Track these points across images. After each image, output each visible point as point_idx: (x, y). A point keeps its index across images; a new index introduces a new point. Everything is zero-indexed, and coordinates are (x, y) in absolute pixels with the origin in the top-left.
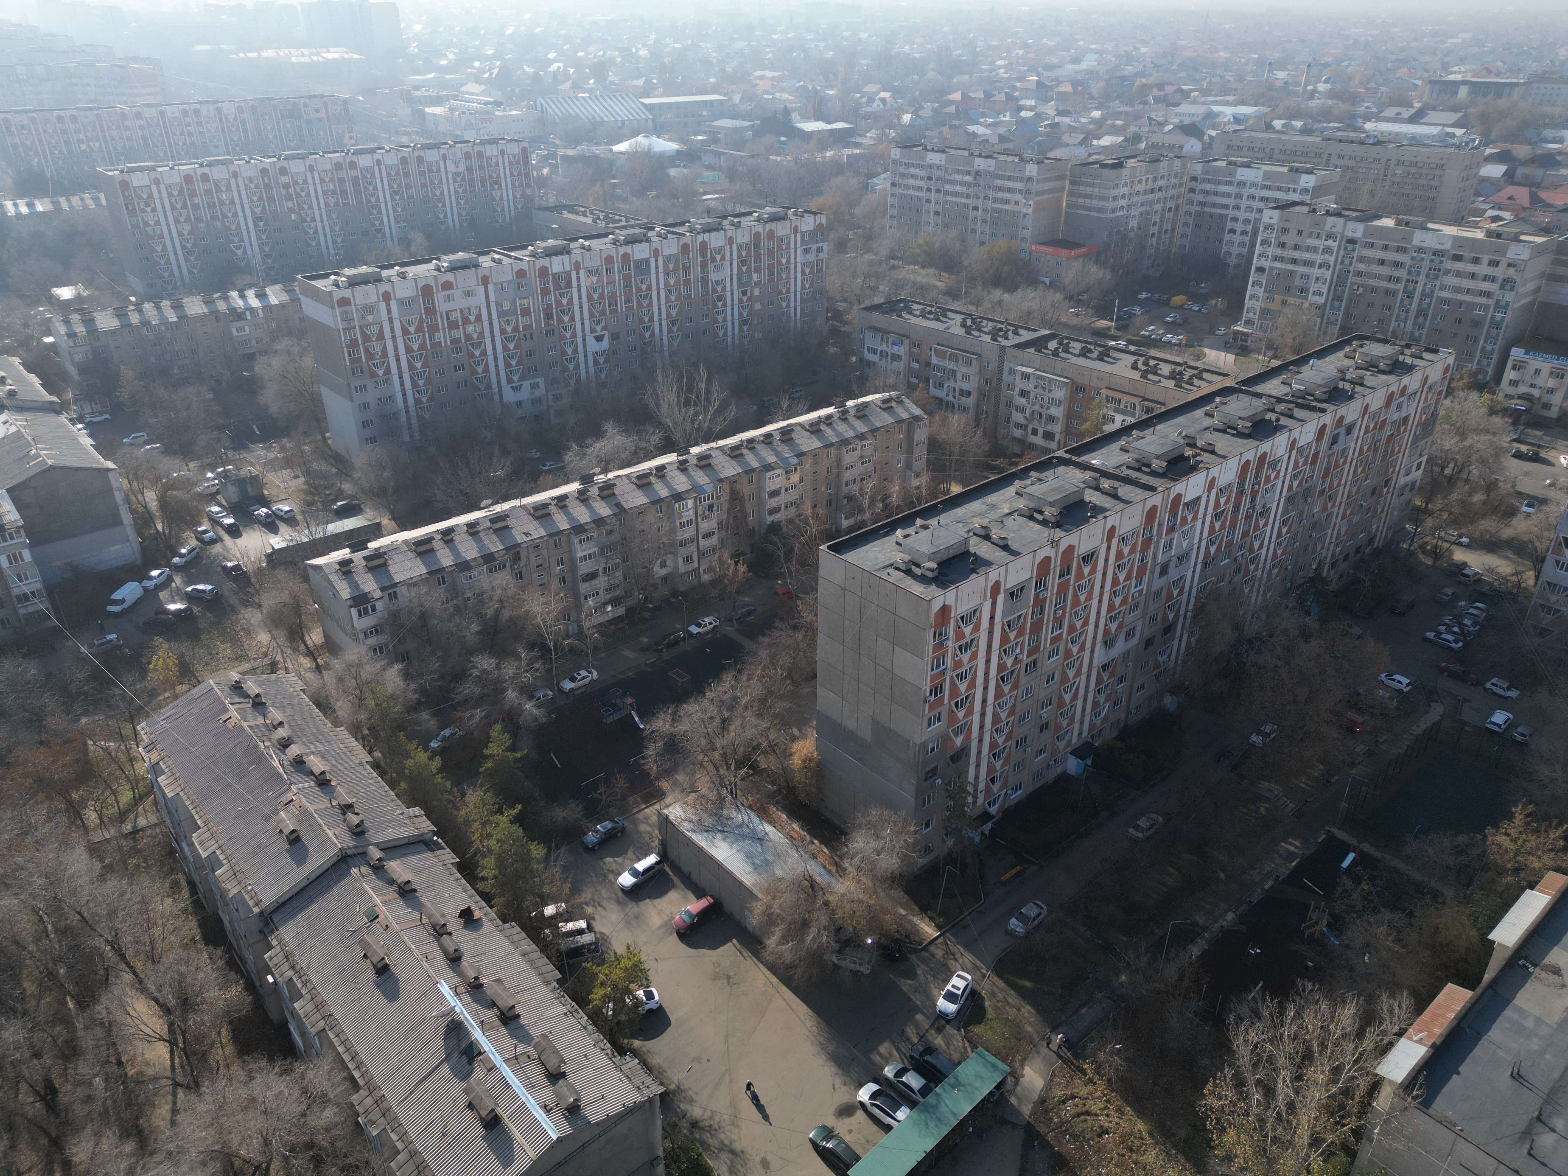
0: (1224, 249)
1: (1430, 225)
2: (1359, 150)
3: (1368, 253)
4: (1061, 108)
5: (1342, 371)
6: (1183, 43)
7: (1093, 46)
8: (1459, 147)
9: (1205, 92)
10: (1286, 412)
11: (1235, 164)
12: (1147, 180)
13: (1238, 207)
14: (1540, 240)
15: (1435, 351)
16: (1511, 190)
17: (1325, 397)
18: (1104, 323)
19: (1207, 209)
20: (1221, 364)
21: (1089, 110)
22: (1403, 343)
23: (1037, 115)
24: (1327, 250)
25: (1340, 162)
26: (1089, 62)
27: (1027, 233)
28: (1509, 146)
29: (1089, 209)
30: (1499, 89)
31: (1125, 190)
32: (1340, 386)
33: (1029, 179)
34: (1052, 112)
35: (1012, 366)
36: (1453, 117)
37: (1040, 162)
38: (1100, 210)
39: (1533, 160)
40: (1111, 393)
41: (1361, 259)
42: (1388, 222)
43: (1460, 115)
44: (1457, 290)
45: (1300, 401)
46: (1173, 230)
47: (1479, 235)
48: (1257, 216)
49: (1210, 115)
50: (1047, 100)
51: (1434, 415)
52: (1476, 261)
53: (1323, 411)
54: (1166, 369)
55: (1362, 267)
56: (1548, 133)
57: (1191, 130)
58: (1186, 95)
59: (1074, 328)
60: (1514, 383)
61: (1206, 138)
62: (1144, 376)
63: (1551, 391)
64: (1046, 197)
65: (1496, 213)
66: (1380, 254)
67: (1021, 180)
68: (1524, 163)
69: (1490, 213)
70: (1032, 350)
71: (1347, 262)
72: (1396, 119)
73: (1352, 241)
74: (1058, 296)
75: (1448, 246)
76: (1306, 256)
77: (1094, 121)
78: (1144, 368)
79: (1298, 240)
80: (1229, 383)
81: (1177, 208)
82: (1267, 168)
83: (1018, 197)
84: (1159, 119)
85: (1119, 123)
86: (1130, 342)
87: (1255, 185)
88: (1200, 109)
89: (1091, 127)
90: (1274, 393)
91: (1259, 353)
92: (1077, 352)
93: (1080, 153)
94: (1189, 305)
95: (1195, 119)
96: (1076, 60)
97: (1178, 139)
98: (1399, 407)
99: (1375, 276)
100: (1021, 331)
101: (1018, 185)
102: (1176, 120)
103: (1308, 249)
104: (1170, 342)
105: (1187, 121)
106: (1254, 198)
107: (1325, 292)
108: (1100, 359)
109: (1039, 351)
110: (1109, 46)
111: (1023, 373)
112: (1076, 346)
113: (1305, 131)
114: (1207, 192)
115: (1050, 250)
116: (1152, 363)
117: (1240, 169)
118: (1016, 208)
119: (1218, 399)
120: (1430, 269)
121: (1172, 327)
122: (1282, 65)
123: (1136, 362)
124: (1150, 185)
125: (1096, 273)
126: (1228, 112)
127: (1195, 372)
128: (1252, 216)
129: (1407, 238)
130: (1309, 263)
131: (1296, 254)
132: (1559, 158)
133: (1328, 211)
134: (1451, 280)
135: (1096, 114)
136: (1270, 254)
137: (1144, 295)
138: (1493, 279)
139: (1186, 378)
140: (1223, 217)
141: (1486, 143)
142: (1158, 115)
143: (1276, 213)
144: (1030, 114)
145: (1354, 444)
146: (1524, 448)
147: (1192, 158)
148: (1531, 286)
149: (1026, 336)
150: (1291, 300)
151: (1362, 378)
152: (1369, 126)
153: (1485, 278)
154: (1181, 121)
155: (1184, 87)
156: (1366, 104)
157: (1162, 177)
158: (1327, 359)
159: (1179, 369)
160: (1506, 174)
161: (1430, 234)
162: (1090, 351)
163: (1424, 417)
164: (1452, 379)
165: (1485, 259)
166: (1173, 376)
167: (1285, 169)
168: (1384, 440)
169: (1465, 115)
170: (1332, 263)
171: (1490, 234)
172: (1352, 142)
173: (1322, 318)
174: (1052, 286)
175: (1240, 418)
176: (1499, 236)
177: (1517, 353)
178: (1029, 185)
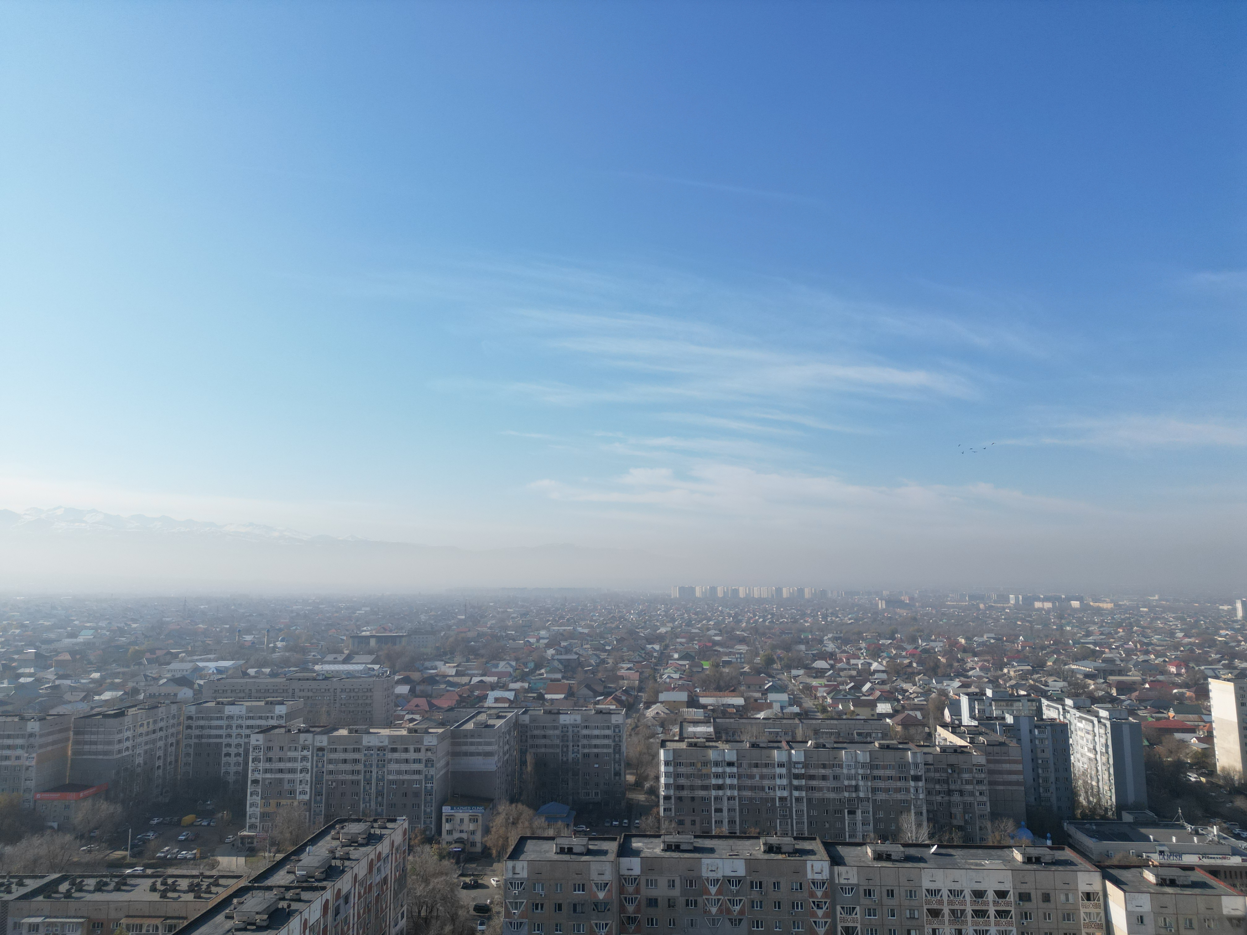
0: (223, 770)
1: (371, 730)
2: (314, 685)
3: (333, 756)
4: (61, 673)
5: (332, 852)
6: (167, 619)
7: (88, 625)
8: (378, 676)
9: (190, 653)
10: (295, 897)
11: (222, 703)
12: (148, 723)
13: (230, 736)
14: (440, 731)
15: (394, 821)
16: (416, 701)
17: (323, 876)
18: (119, 854)
19: (204, 740)
20: (234, 868)
21: (90, 672)
22: (371, 819)
23: (36, 680)
24: (304, 758)
25: (302, 694)
26: (85, 636)
27: (32, 784)
28: (408, 673)
29: (96, 753)
30: (393, 640)
31: (129, 734)
32: (333, 864)
33: (31, 735)
34: (52, 677)
35: (17, 920)
36: (371, 658)
37: (41, 719)
38: (106, 753)
39: (424, 681)
40: (131, 921)
41: (330, 761)
42: (344, 732)
43: (374, 656)
44: (399, 772)
45: (304, 884)
46: (176, 761)
47: (404, 732)
48: (246, 740)
49: (197, 669)
50: (46, 667)
51: (404, 870)
52: (406, 750)
53: (324, 888)
54: (184, 884)
55: (331, 767)
56: (428, 664)
57: (183, 681)
58: (175, 656)
59: (87, 864)
60: (450, 832)
61: (196, 686)
62: (164, 896)
63: (473, 833)
64: (50, 748)
65: (411, 716)
66: (343, 756)
67: (23, 736)
68: (419, 684)
69: (407, 717)
70: (41, 898)
71: (320, 765)
72: (334, 662)
73: (321, 749)
74: (68, 838)
75: (386, 743)
76: (289, 765)
77: (94, 681)
78: (163, 888)
79: (281, 754)
80: (243, 883)
81: (178, 743)
82: (249, 704)
83: (19, 752)
84: (154, 676)
85: (117, 681)
86: (146, 866)
87: (240, 717)
88: (188, 666)
89: (91, 686)
90: (282, 883)
91: (264, 850)
92: (92, 888)
93: (83, 708)
94: (198, 822)
95: (185, 673)
96: (73, 635)
97: (172, 689)
98: (379, 870)
99: (342, 772)
100: (27, 881)
101: (19, 742)
102: (169, 675)
103: (290, 760)
104: (186, 858)
105: (178, 675)
106: (241, 727)
107: (308, 790)
108: (118, 889)
109: (49, 897)
110: (103, 624)
111: (30, 924)
112: (91, 883)
113: (273, 675)
114: (202, 727)
115: (58, 795)
116: (170, 881)
117: (227, 707)
118: (17, 763)
119: (235, 901)
120: (378, 761)
121: (185, 845)
122: (248, 631)
123: (154, 884)
124: (151, 727)
125: (106, 808)
126: (212, 666)
127: (211, 880)
128: (242, 741)
129: (359, 741)
130: (292, 771)
131: (282, 765)
132: (438, 678)
133: (299, 730)
134: (394, 767)
135: (96, 675)
136: (261, 768)
137: (155, 821)
138: (419, 761)
139: (204, 887)
140: (218, 745)
141: (394, 673)
142: (153, 672)
143: (261, 737)
144: (30, 680)
145: (352, 911)
146: (467, 880)
147: (185, 702)
148: (442, 763)
149: (32, 884)
150: (283, 802)
151: (348, 853)
152: (317, 667)
153: (415, 761)
154: (173, 676)
155: (172, 651)
156: (313, 654)
157: (162, 719)
158: (319, 844)
159: (196, 881)
160: (410, 691)
161: (373, 736)
162: (106, 884)
163: (397, 874)
164: (410, 839)
165: (412, 748)
166: (192, 889)
167: (263, 703)
168: (374, 902)
169: (377, 656)
170: (309, 768)
171: (410, 731)
172: (308, 679)
173: (310, 811)
174: (61, 829)
175: (257, 913)
176: (416, 731)
177: (446, 810)
178: (32, 740)
